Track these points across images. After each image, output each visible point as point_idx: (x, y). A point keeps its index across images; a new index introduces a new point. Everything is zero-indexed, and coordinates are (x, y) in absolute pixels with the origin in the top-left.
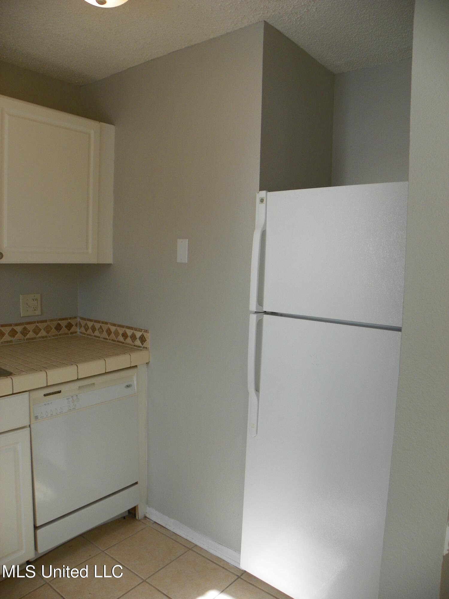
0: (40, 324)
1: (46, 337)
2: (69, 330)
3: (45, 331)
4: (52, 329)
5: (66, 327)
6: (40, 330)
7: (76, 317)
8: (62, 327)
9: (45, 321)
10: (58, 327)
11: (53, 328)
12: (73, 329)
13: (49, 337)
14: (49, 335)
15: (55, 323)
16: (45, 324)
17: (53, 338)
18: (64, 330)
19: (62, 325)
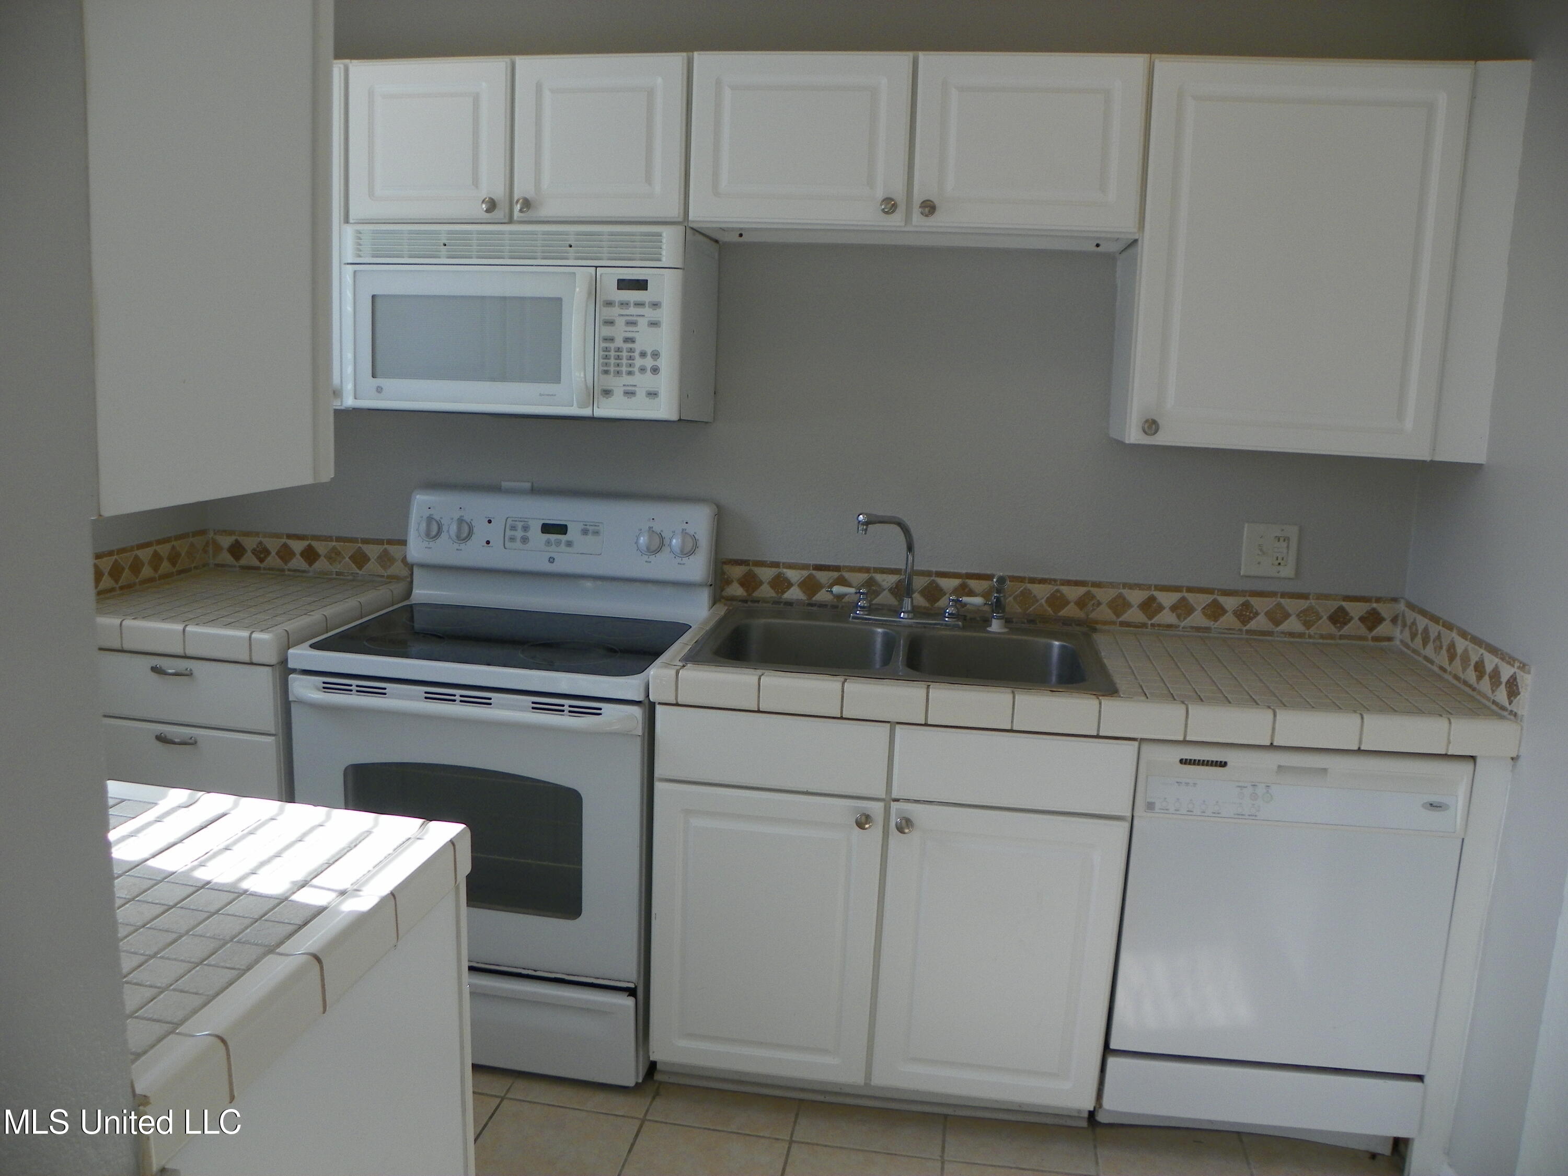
0: (1288, 600)
1: (1301, 635)
2: (1371, 629)
3: (1301, 620)
4: (1321, 618)
5: (1362, 619)
6: (1287, 616)
7: (1395, 600)
8: (1352, 618)
9: (1304, 596)
10: (1339, 618)
11: (1325, 617)
12: (1383, 629)
13: (1310, 637)
14: (1312, 631)
15: (1333, 605)
16: (1303, 604)
17: (1321, 641)
18: (1354, 627)
19: (1352, 614)
